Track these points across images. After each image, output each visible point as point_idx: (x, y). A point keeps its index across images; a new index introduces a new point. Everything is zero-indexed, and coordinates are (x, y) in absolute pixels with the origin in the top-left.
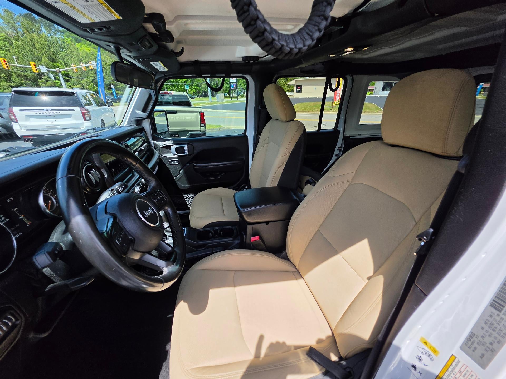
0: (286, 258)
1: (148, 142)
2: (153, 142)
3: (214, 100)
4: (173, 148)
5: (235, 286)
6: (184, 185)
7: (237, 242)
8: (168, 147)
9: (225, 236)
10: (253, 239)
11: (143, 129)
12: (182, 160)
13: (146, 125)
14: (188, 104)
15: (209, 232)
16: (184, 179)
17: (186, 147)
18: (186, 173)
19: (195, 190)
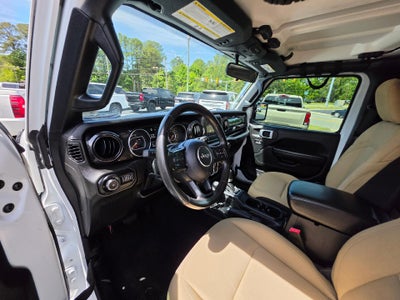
0: (328, 278)
1: (245, 123)
2: (249, 124)
3: (331, 105)
4: (262, 131)
5: (252, 256)
6: (259, 161)
7: (277, 224)
8: (258, 130)
9: (270, 214)
10: (292, 229)
11: (245, 114)
12: (265, 142)
13: (249, 112)
14: (299, 105)
15: (258, 203)
16: (261, 158)
17: (272, 132)
18: (264, 152)
19: (267, 169)
